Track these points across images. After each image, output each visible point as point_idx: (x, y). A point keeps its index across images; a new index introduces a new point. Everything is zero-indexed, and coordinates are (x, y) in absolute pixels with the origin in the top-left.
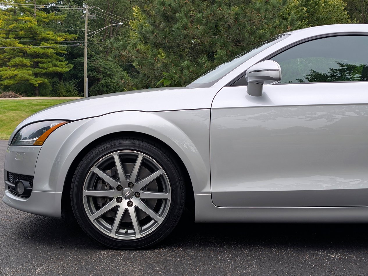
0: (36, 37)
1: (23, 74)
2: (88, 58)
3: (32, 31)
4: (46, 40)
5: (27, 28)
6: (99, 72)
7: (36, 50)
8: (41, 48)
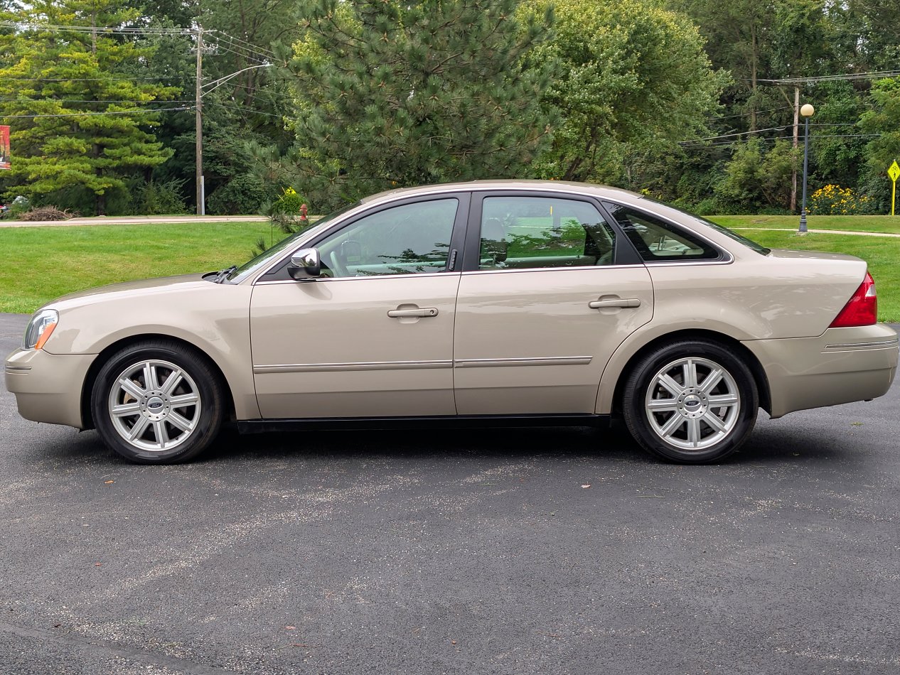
0: (97, 92)
1: (72, 171)
2: (203, 134)
3: (87, 82)
4: (117, 99)
5: (79, 75)
6: (227, 163)
7: (98, 120)
8: (107, 116)
